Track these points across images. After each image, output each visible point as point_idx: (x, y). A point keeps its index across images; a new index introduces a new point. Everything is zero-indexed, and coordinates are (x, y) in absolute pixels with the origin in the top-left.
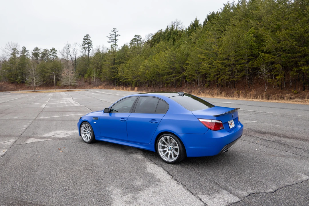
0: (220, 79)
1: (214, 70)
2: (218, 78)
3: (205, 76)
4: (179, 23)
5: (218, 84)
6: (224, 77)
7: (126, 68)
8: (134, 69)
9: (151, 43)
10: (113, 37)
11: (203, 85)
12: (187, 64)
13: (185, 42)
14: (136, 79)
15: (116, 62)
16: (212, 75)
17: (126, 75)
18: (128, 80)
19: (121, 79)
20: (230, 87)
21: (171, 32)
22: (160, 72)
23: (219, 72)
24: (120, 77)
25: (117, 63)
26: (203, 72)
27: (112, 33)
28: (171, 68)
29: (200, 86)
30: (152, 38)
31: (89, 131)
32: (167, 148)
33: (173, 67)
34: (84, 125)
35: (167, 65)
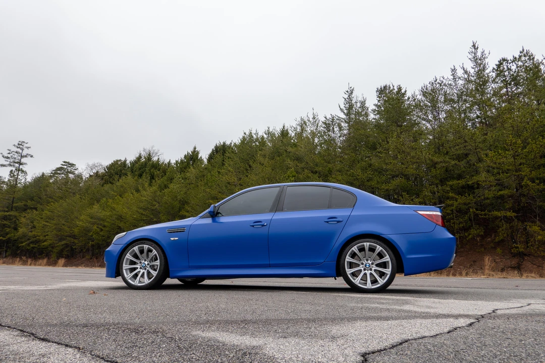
7: (42, 218)
8: (63, 222)
9: (102, 179)
10: (16, 156)
13: (181, 179)
14: (63, 242)
15: (15, 205)
17: (39, 234)
19: (22, 243)
21: (146, 163)
24: (21, 238)
25: (17, 209)
27: (15, 149)
30: (105, 170)
31: (146, 263)
32: (361, 266)
33: (154, 220)
34: (136, 249)
35: (144, 215)
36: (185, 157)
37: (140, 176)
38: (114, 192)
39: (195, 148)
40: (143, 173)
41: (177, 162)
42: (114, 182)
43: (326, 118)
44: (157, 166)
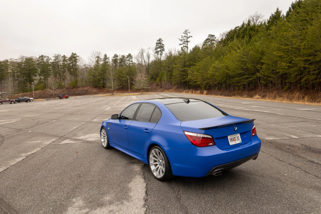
0: (303, 80)
1: (295, 68)
2: (301, 79)
3: (284, 77)
4: (259, 17)
5: (301, 86)
6: (308, 78)
7: (196, 70)
8: (204, 72)
9: (224, 43)
10: (185, 38)
11: (282, 88)
12: (262, 64)
14: (205, 82)
15: (186, 64)
16: (293, 75)
17: (196, 78)
18: (198, 83)
19: (191, 82)
20: (317, 90)
21: (246, 28)
22: (231, 73)
23: (302, 72)
24: (190, 80)
25: (187, 66)
26: (281, 72)
27: (184, 35)
28: (242, 69)
29: (277, 89)
30: (225, 37)
32: (158, 162)
39: (278, 9)
40: (245, 35)
44: (253, 28)
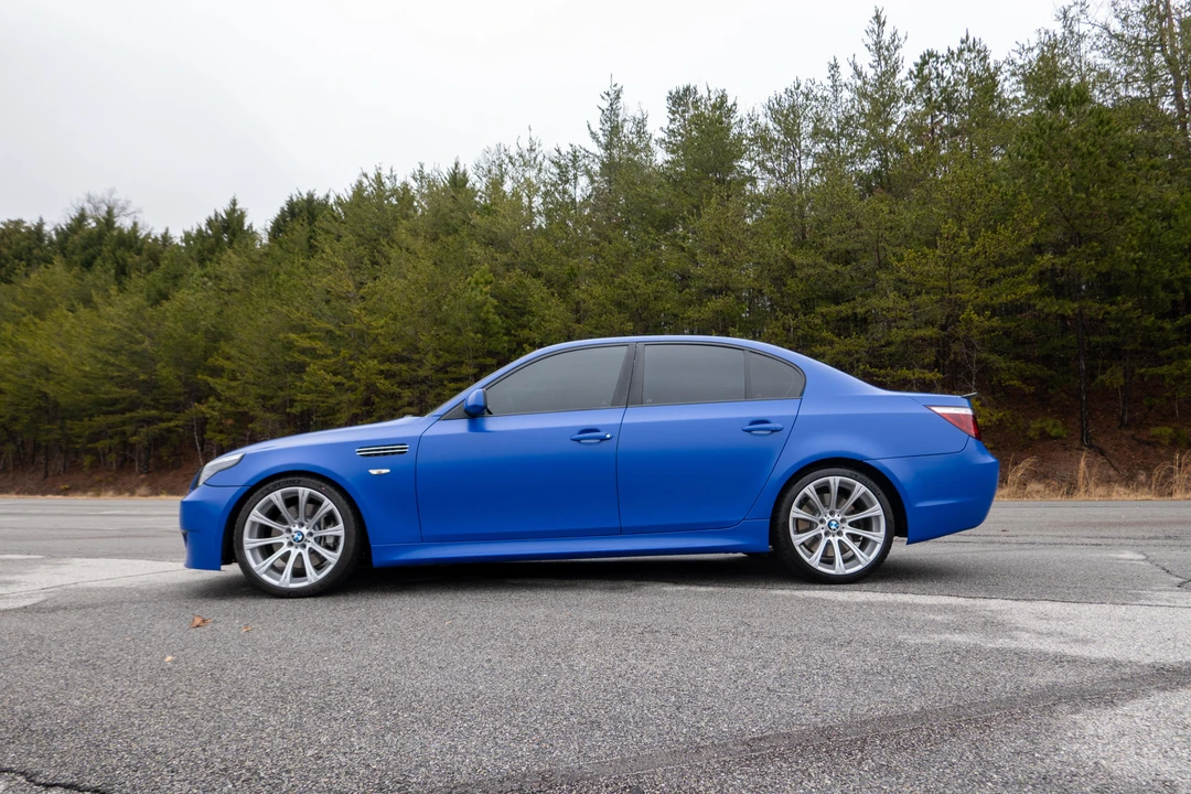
13: (205, 279)
16: (346, 416)
21: (100, 232)
22: (64, 396)
26: (303, 402)
28: (131, 383)
31: (305, 531)
32: (820, 526)
33: (142, 377)
34: (276, 497)
35: (113, 365)
36: (210, 223)
37: (88, 264)
38: (19, 305)
39: (234, 203)
40: (94, 257)
41: (188, 236)
42: (13, 278)
43: (558, 151)
44: (130, 241)
